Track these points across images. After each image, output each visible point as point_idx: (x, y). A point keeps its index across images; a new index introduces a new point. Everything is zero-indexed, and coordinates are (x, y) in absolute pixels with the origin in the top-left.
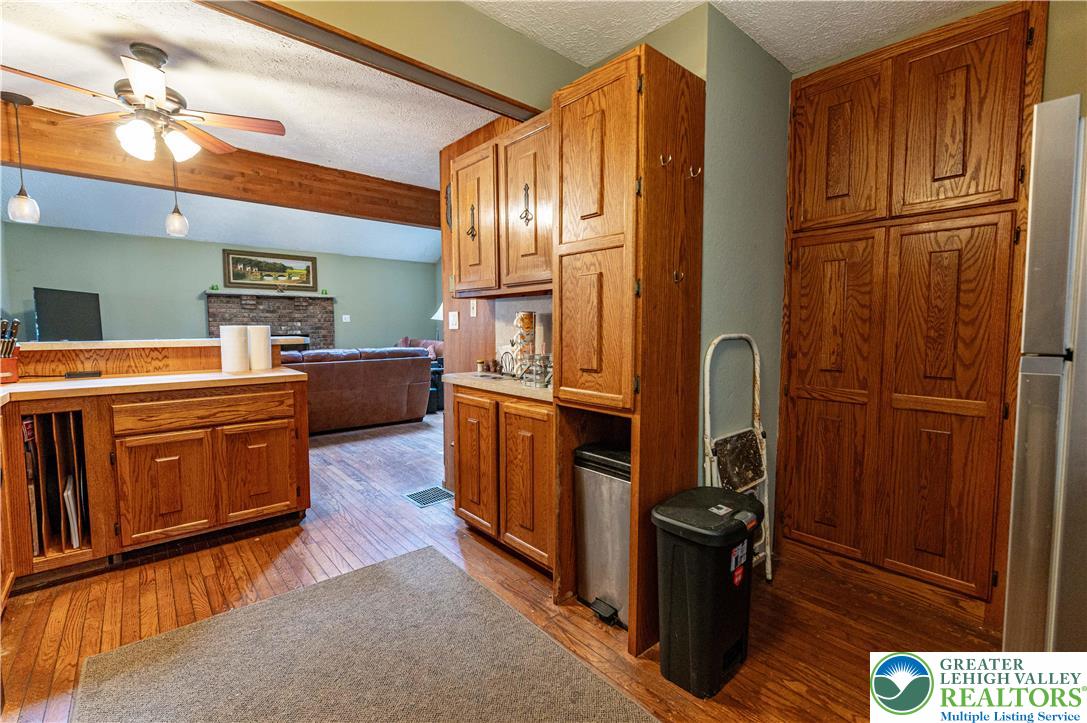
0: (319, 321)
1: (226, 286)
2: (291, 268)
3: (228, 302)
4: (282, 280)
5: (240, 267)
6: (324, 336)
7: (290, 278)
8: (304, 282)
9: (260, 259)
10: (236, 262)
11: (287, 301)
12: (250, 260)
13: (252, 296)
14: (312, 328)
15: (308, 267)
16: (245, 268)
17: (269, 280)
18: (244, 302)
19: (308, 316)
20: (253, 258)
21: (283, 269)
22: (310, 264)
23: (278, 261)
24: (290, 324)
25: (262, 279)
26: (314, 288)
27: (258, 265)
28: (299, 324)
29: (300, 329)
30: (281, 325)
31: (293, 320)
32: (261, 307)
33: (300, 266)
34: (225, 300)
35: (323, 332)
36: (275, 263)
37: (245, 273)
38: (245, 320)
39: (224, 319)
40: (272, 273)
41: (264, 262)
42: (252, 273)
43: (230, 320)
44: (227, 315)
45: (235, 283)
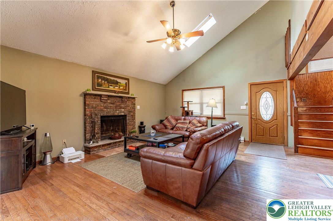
0: (131, 108)
1: (93, 90)
2: (120, 83)
3: (95, 98)
4: (116, 88)
5: (100, 80)
6: (132, 116)
7: (119, 88)
8: (124, 90)
9: (108, 77)
10: (98, 78)
11: (119, 99)
12: (104, 77)
13: (106, 95)
14: (128, 112)
15: (126, 83)
16: (102, 81)
17: (111, 88)
18: (102, 99)
19: (126, 106)
20: (105, 76)
21: (117, 83)
22: (127, 81)
23: (115, 79)
24: (120, 110)
25: (108, 87)
26: (128, 93)
27: (107, 80)
28: (123, 110)
29: (124, 112)
30: (116, 111)
31: (121, 108)
32: (109, 101)
33: (123, 82)
34: (93, 97)
35: (132, 114)
36: (114, 80)
37: (102, 84)
38: (102, 108)
39: (93, 107)
40: (113, 85)
41: (110, 79)
42: (105, 84)
43: (95, 108)
44: (94, 105)
45: (98, 89)
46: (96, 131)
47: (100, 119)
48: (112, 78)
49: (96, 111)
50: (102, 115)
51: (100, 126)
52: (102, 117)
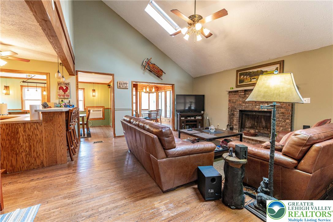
1: (236, 87)
2: (266, 72)
3: (235, 94)
5: (242, 77)
9: (251, 71)
10: (241, 75)
12: (246, 72)
13: (243, 90)
15: (277, 68)
16: (244, 77)
17: (254, 81)
18: (239, 94)
20: (248, 71)
21: (262, 73)
25: (251, 81)
27: (249, 74)
30: (256, 105)
33: (272, 69)
34: (234, 93)
36: (258, 71)
37: (243, 80)
38: (241, 102)
39: (233, 102)
40: (256, 77)
41: (253, 72)
42: (247, 79)
43: (235, 103)
44: (234, 100)
45: (239, 85)
46: (234, 123)
47: (238, 113)
48: (255, 70)
49: (235, 105)
50: (240, 109)
51: (238, 119)
52: (241, 111)
